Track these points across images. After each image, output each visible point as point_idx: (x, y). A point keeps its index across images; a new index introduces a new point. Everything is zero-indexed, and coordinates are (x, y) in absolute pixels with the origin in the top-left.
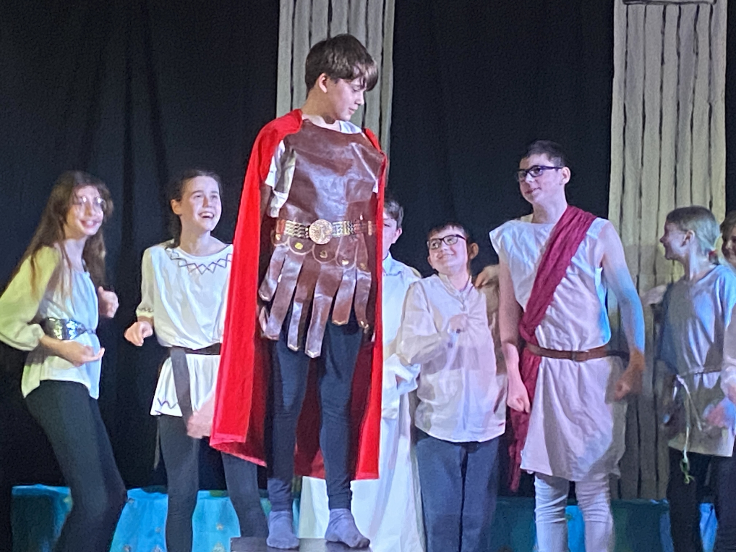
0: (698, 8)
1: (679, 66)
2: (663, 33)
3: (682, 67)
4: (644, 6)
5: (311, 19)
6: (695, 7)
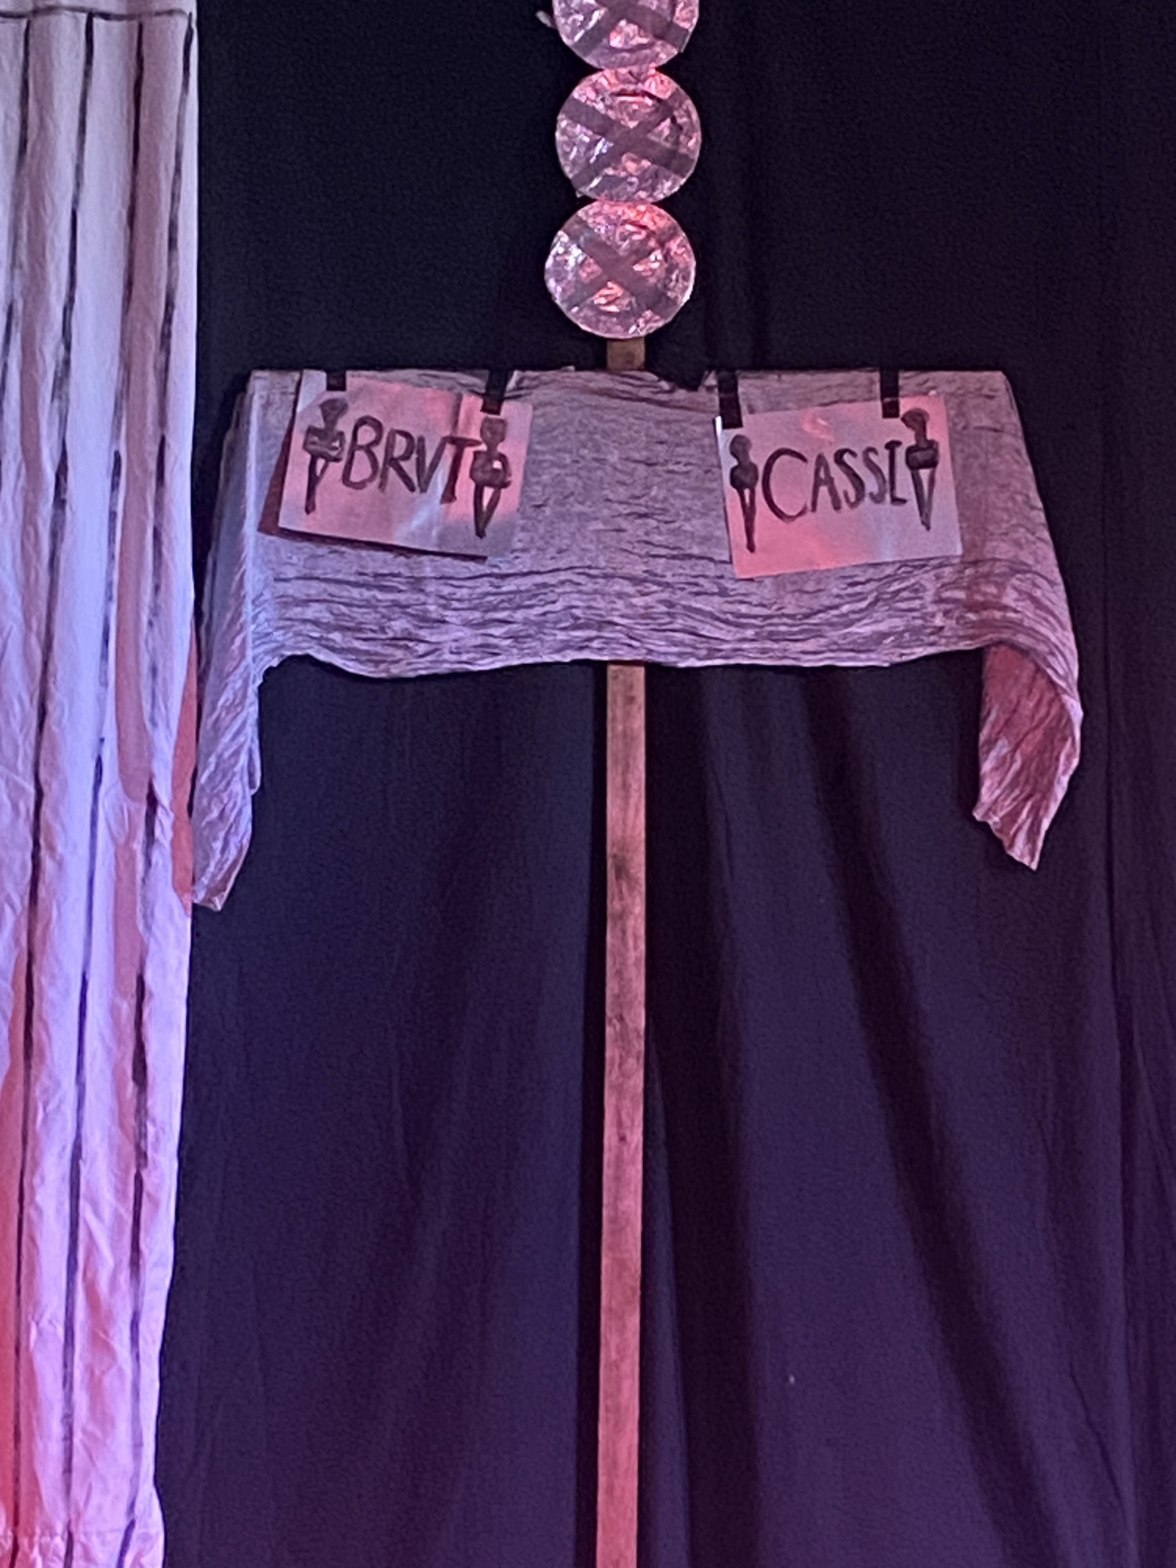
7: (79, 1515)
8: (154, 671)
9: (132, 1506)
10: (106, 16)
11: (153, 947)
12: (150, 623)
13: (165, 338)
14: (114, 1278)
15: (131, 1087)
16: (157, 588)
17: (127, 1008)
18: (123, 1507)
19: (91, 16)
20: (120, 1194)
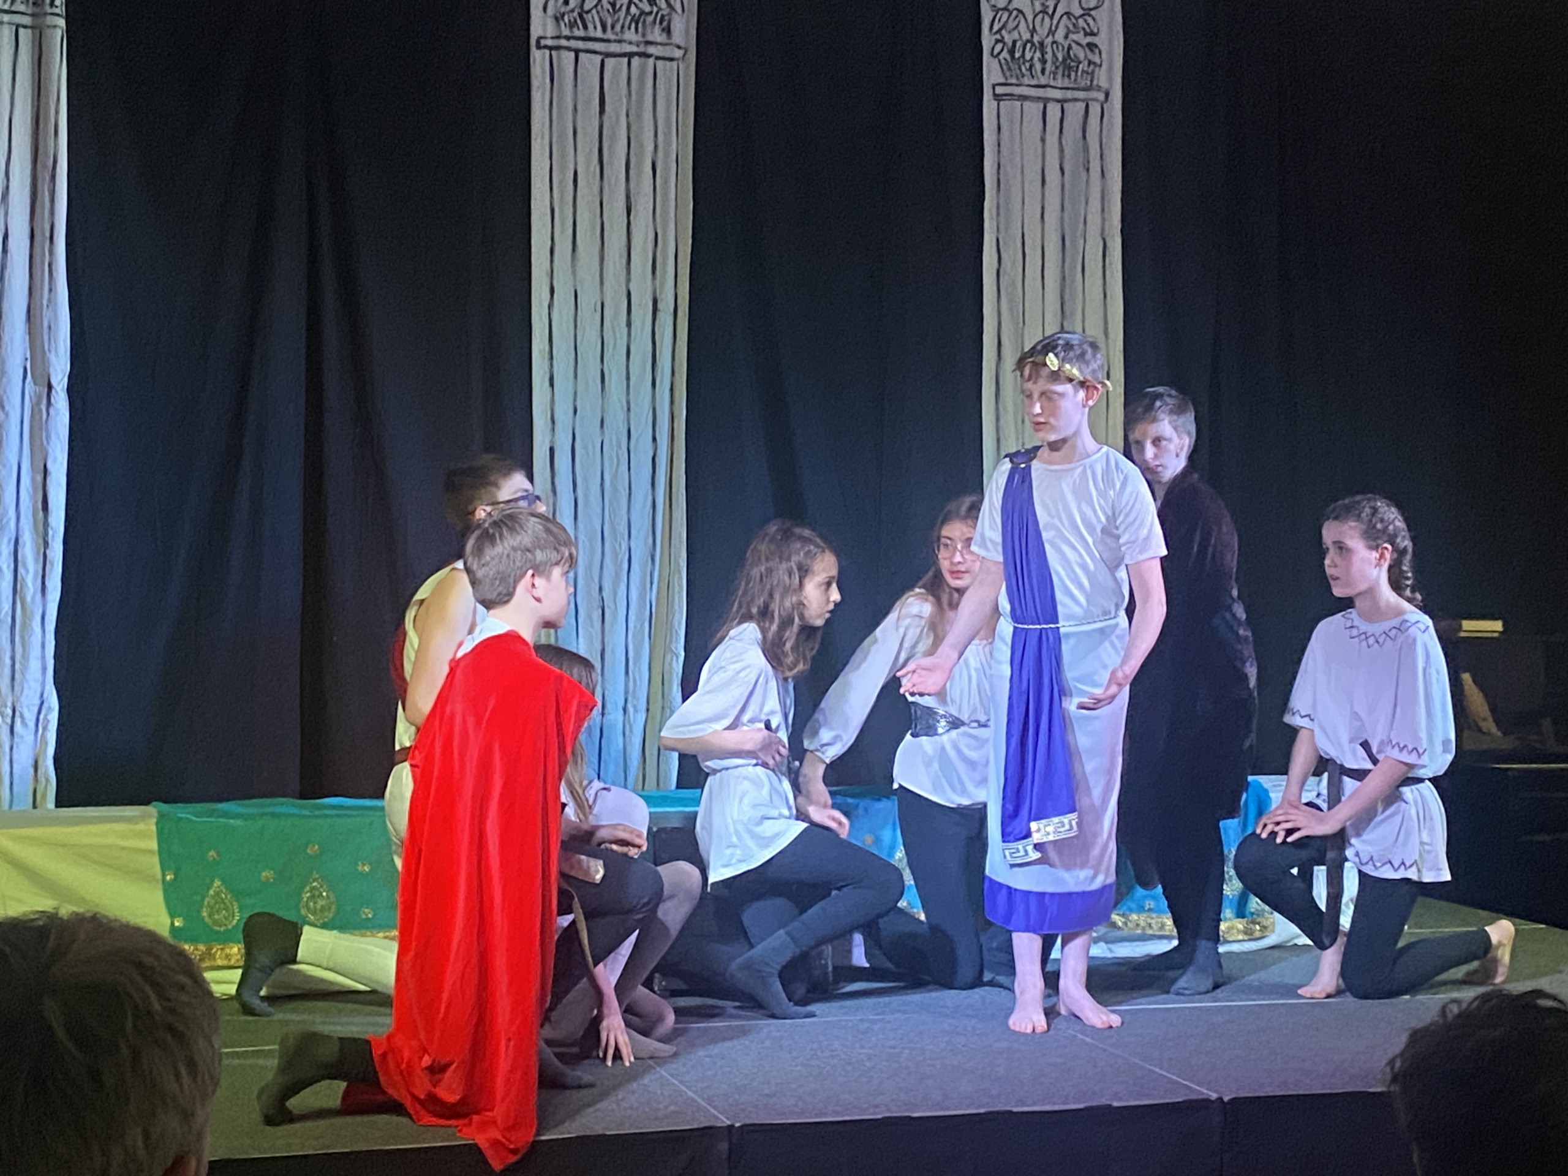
0: (1087, 106)
1: (1063, 186)
2: (1043, 140)
3: (1067, 186)
4: (1019, 103)
5: (575, 109)
6: (1083, 105)
7: (18, 699)
8: (50, 328)
9: (42, 695)
10: (25, 27)
11: (50, 451)
12: (48, 306)
13: (53, 177)
14: (33, 599)
15: (41, 514)
16: (50, 290)
17: (39, 478)
18: (38, 695)
19: (18, 26)
20: (36, 560)
